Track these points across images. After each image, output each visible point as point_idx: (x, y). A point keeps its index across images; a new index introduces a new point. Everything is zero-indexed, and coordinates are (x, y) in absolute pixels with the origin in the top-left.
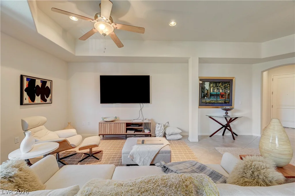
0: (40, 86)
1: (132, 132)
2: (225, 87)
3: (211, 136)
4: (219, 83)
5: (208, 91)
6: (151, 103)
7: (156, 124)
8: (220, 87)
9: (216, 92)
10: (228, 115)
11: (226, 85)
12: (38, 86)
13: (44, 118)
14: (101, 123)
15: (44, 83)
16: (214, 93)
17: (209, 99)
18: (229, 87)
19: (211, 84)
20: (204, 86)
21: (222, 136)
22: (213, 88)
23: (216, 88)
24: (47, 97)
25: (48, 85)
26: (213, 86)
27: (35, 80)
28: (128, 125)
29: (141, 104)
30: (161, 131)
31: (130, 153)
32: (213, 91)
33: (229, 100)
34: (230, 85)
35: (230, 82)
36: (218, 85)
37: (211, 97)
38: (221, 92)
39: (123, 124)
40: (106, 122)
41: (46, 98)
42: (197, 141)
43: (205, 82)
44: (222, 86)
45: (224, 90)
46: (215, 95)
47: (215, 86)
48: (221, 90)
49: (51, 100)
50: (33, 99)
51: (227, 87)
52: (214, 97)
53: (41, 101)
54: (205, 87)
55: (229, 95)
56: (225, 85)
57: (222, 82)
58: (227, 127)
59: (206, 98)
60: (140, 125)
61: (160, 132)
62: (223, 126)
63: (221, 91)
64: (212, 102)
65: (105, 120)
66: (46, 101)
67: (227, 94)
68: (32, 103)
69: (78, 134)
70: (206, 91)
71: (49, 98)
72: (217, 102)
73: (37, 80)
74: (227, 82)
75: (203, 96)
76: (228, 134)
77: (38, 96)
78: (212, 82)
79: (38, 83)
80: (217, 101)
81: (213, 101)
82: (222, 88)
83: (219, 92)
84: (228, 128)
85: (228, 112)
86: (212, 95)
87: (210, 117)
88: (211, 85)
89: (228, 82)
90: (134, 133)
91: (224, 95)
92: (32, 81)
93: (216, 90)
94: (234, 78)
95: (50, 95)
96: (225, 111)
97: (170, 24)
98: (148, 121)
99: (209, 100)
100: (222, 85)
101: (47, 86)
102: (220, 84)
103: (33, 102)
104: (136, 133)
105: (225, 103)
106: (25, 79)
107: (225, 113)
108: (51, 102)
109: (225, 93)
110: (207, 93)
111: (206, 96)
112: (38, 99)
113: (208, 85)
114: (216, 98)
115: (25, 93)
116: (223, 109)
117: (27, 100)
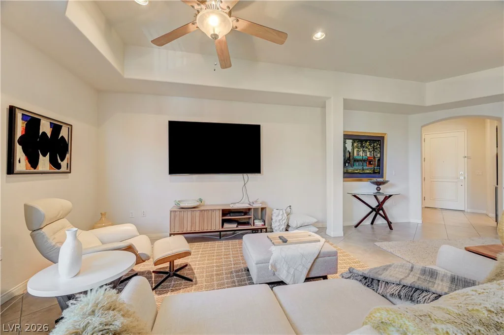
0: (49, 135)
1: (233, 226)
2: (374, 148)
3: (356, 226)
4: (366, 141)
7: (273, 210)
8: (367, 148)
10: (380, 191)
11: (375, 144)
12: (44, 133)
13: (67, 204)
14: (175, 211)
15: (56, 128)
16: (358, 158)
17: (352, 166)
18: (379, 149)
19: (355, 142)
20: (345, 145)
21: (370, 226)
22: (357, 149)
23: (362, 149)
24: (62, 160)
25: (64, 133)
26: (357, 147)
27: (40, 120)
28: (225, 212)
29: (245, 175)
30: (284, 222)
31: (271, 261)
32: (358, 155)
33: (380, 168)
34: (380, 145)
35: (380, 141)
36: (364, 145)
37: (355, 163)
38: (369, 156)
39: (217, 212)
40: (183, 208)
41: (59, 161)
42: (342, 234)
43: (347, 140)
44: (369, 147)
45: (373, 152)
46: (360, 160)
47: (361, 146)
49: (69, 166)
50: (34, 162)
51: (376, 149)
52: (359, 164)
53: (50, 168)
54: (347, 148)
55: (379, 160)
57: (370, 140)
58: (378, 210)
59: (347, 165)
60: (246, 212)
61: (281, 224)
62: (373, 209)
63: (368, 154)
64: (356, 172)
65: (182, 205)
66: (58, 166)
67: (377, 159)
68: (32, 170)
69: (141, 234)
70: (349, 153)
71: (65, 161)
72: (363, 172)
73: (43, 122)
74: (376, 140)
76: (380, 221)
77: (44, 155)
78: (356, 139)
79: (45, 128)
80: (363, 170)
81: (357, 170)
82: (369, 149)
83: (366, 155)
84: (381, 212)
85: (380, 186)
86: (356, 160)
87: (355, 196)
88: (355, 145)
89: (378, 141)
90: (237, 227)
91: (372, 161)
92: (33, 123)
93: (361, 153)
94: (386, 134)
95: (68, 156)
96: (377, 186)
97: (314, 38)
98: (261, 205)
99: (351, 168)
100: (370, 145)
101: (62, 137)
102: (368, 143)
103: (35, 168)
104: (241, 227)
105: (374, 173)
106: (19, 115)
107: (376, 189)
108: (68, 170)
109: (374, 157)
110: (350, 156)
111: (347, 162)
112: (44, 162)
113: (351, 144)
114: (361, 166)
115: (18, 148)
116: (373, 182)
117: (22, 163)
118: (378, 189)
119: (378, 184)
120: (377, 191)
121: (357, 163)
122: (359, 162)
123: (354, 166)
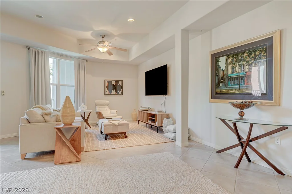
0: (115, 85)
2: (255, 59)
3: (219, 152)
4: (243, 53)
5: (225, 73)
8: (244, 60)
9: (238, 72)
12: (113, 85)
14: (140, 111)
15: (117, 82)
16: (233, 75)
17: (226, 86)
18: (264, 57)
19: (229, 58)
20: (219, 64)
22: (232, 65)
23: (238, 64)
24: (120, 91)
25: (120, 83)
26: (232, 63)
32: (233, 72)
35: (266, 45)
36: (240, 58)
37: (229, 82)
41: (119, 91)
43: (221, 58)
44: (248, 59)
46: (236, 78)
47: (236, 61)
48: (247, 67)
49: (122, 92)
50: (111, 92)
52: (234, 83)
53: (115, 93)
54: (220, 67)
56: (255, 54)
59: (221, 85)
64: (231, 92)
68: (110, 94)
70: (222, 72)
71: (121, 91)
72: (240, 92)
73: (113, 81)
74: (258, 47)
75: (217, 82)
77: (113, 90)
79: (114, 83)
80: (240, 89)
81: (232, 90)
82: (248, 61)
83: (244, 71)
86: (231, 79)
87: (223, 120)
88: (229, 60)
92: (110, 82)
93: (237, 69)
95: (122, 90)
99: (226, 88)
100: (249, 56)
102: (245, 54)
106: (106, 81)
108: (122, 94)
110: (224, 75)
111: (222, 82)
112: (113, 92)
113: (225, 60)
114: (237, 85)
115: (106, 89)
116: (234, 105)
117: (107, 92)
118: (241, 114)
119: (242, 107)
120: (239, 117)
121: (232, 82)
122: (234, 80)
123: (228, 85)
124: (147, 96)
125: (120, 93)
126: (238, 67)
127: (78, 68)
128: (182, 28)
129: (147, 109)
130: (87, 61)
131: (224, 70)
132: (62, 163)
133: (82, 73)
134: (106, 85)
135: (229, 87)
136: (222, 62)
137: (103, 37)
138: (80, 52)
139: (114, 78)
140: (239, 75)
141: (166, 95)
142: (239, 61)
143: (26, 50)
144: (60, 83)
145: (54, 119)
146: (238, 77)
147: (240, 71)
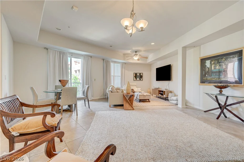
3: (205, 112)
5: (209, 69)
6: (173, 81)
8: (223, 63)
9: (218, 68)
15: (140, 74)
16: (215, 70)
17: (210, 76)
20: (205, 64)
22: (214, 65)
23: (218, 64)
25: (141, 74)
26: (214, 64)
28: (160, 91)
32: (215, 68)
36: (220, 61)
37: (212, 74)
38: (225, 68)
44: (225, 62)
47: (217, 63)
48: (225, 66)
49: (142, 79)
54: (206, 66)
59: (207, 75)
64: (214, 79)
65: (155, 88)
70: (207, 69)
73: (138, 74)
75: (204, 74)
80: (219, 78)
81: (214, 78)
83: (222, 68)
86: (213, 72)
88: (213, 62)
92: (136, 74)
93: (218, 67)
99: (210, 78)
100: (226, 60)
102: (224, 59)
104: (161, 96)
106: (134, 74)
110: (209, 70)
111: (207, 74)
112: (138, 79)
113: (210, 62)
114: (218, 76)
115: (134, 77)
116: (216, 86)
117: (135, 79)
118: (221, 92)
119: (221, 88)
120: (219, 93)
121: (215, 74)
122: (216, 73)
123: (212, 76)
124: (157, 81)
125: (141, 79)
126: (218, 66)
127: (122, 68)
128: (183, 46)
129: (158, 88)
130: (126, 64)
131: (209, 67)
132: (127, 110)
133: (124, 70)
134: (134, 76)
135: (212, 77)
136: (208, 63)
137: (136, 52)
138: (124, 60)
139: (138, 72)
140: (219, 70)
141: (170, 81)
142: (220, 63)
143: (102, 61)
144: (115, 75)
145: (121, 91)
146: (218, 72)
147: (220, 68)
